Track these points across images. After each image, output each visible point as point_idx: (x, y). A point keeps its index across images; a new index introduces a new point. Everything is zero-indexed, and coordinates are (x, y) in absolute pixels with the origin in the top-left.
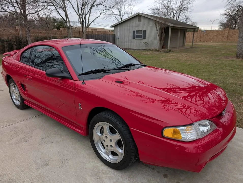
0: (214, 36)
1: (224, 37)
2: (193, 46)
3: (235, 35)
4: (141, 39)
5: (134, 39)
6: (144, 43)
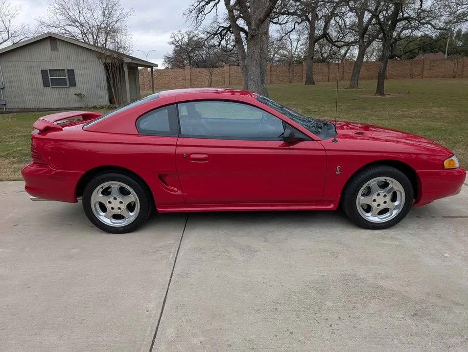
1: (185, 80)
3: (199, 76)
4: (66, 88)
5: (48, 88)
6: (75, 94)
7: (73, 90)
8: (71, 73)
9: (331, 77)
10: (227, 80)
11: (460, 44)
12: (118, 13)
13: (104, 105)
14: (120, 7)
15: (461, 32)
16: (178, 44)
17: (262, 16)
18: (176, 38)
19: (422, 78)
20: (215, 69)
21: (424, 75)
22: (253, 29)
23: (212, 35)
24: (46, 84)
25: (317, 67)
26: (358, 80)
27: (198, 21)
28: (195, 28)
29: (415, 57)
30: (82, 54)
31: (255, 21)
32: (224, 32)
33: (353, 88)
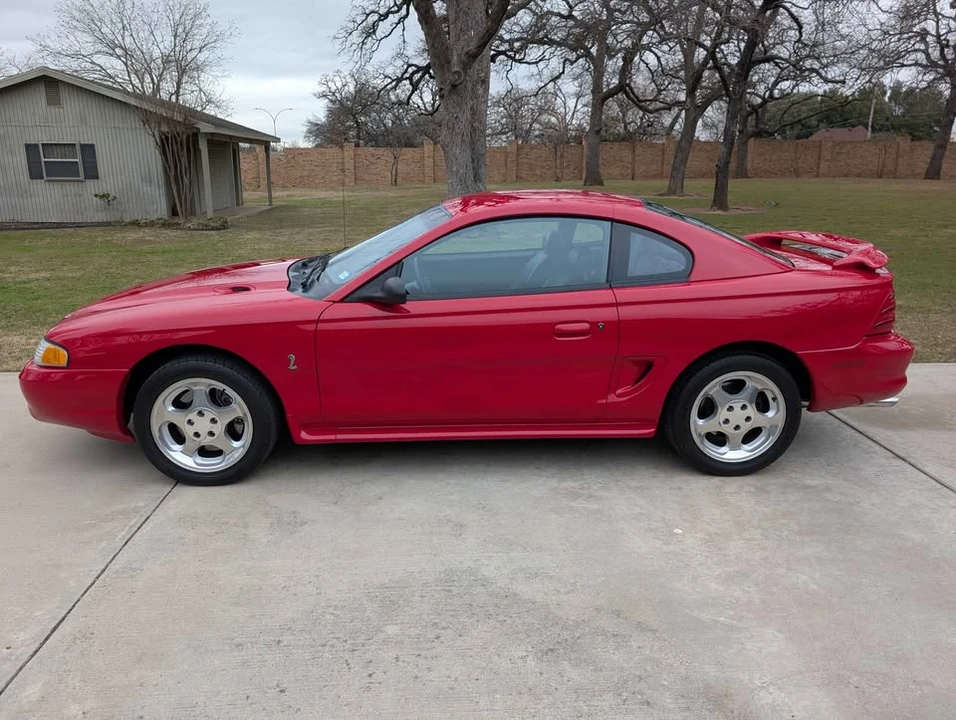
0: (313, 168)
1: (343, 171)
2: (275, 203)
3: (372, 164)
4: (78, 181)
5: (39, 181)
6: (96, 196)
7: (91, 187)
8: (88, 150)
9: (640, 170)
10: (429, 171)
11: (898, 111)
12: (205, 31)
13: (154, 218)
14: (209, 21)
15: (901, 87)
16: (334, 98)
17: (472, 47)
18: (331, 84)
19: (817, 176)
20: (405, 150)
21: (821, 170)
22: (455, 73)
23: (393, 81)
24: (35, 173)
25: (608, 151)
26: (683, 180)
27: (364, 52)
28: (358, 66)
29: (811, 134)
30: (111, 113)
31: (459, 56)
32: (417, 77)
33: (674, 193)
